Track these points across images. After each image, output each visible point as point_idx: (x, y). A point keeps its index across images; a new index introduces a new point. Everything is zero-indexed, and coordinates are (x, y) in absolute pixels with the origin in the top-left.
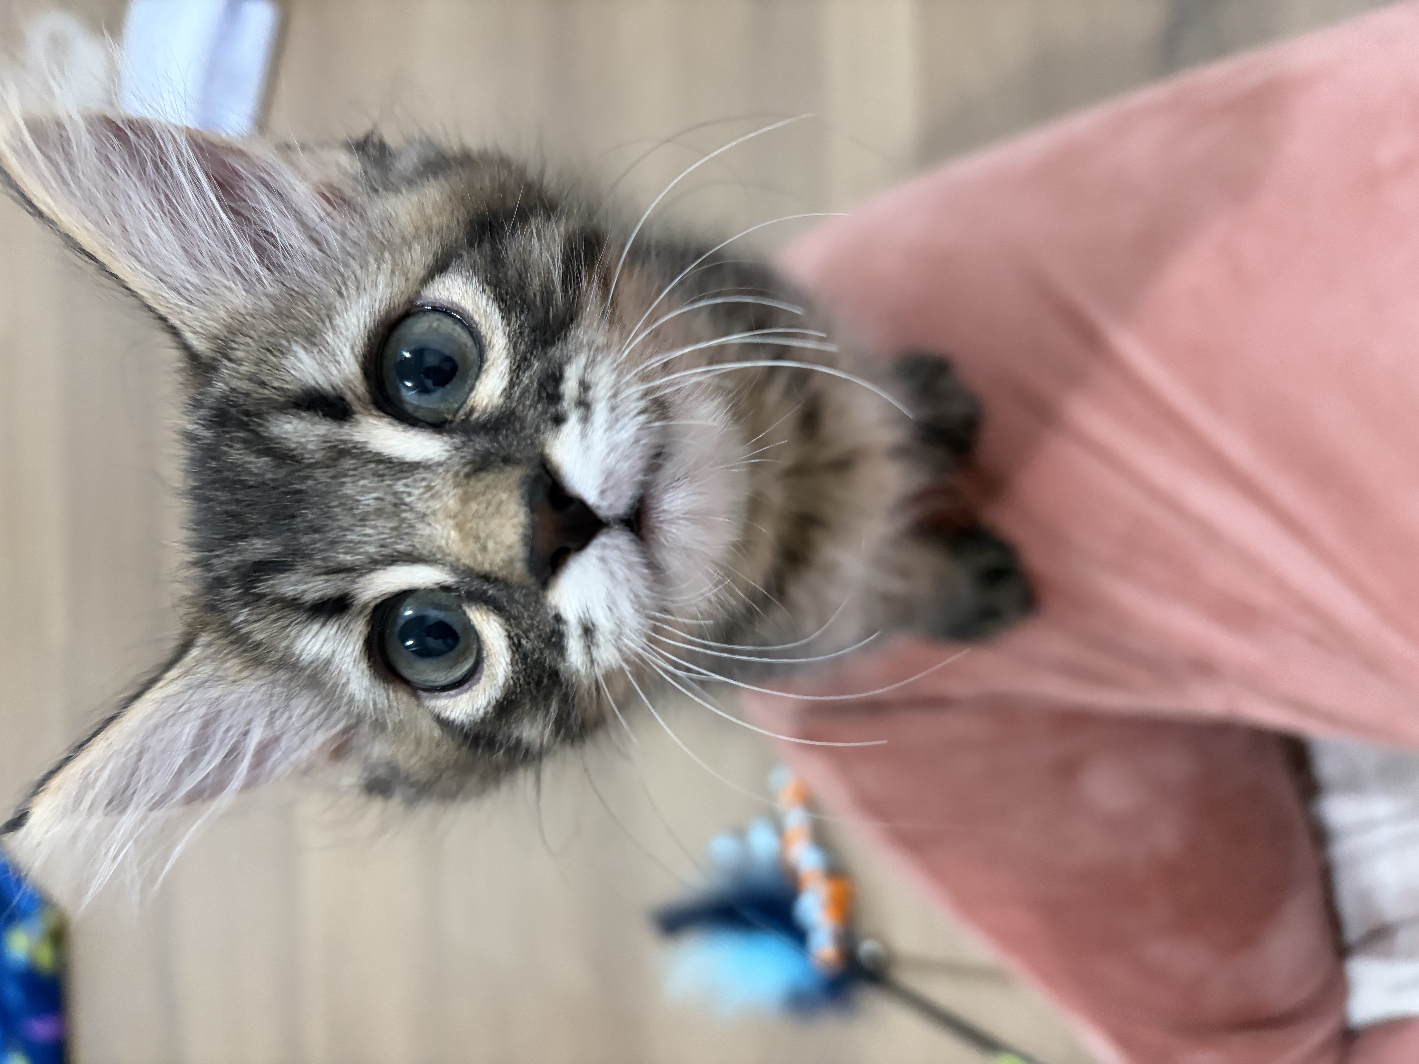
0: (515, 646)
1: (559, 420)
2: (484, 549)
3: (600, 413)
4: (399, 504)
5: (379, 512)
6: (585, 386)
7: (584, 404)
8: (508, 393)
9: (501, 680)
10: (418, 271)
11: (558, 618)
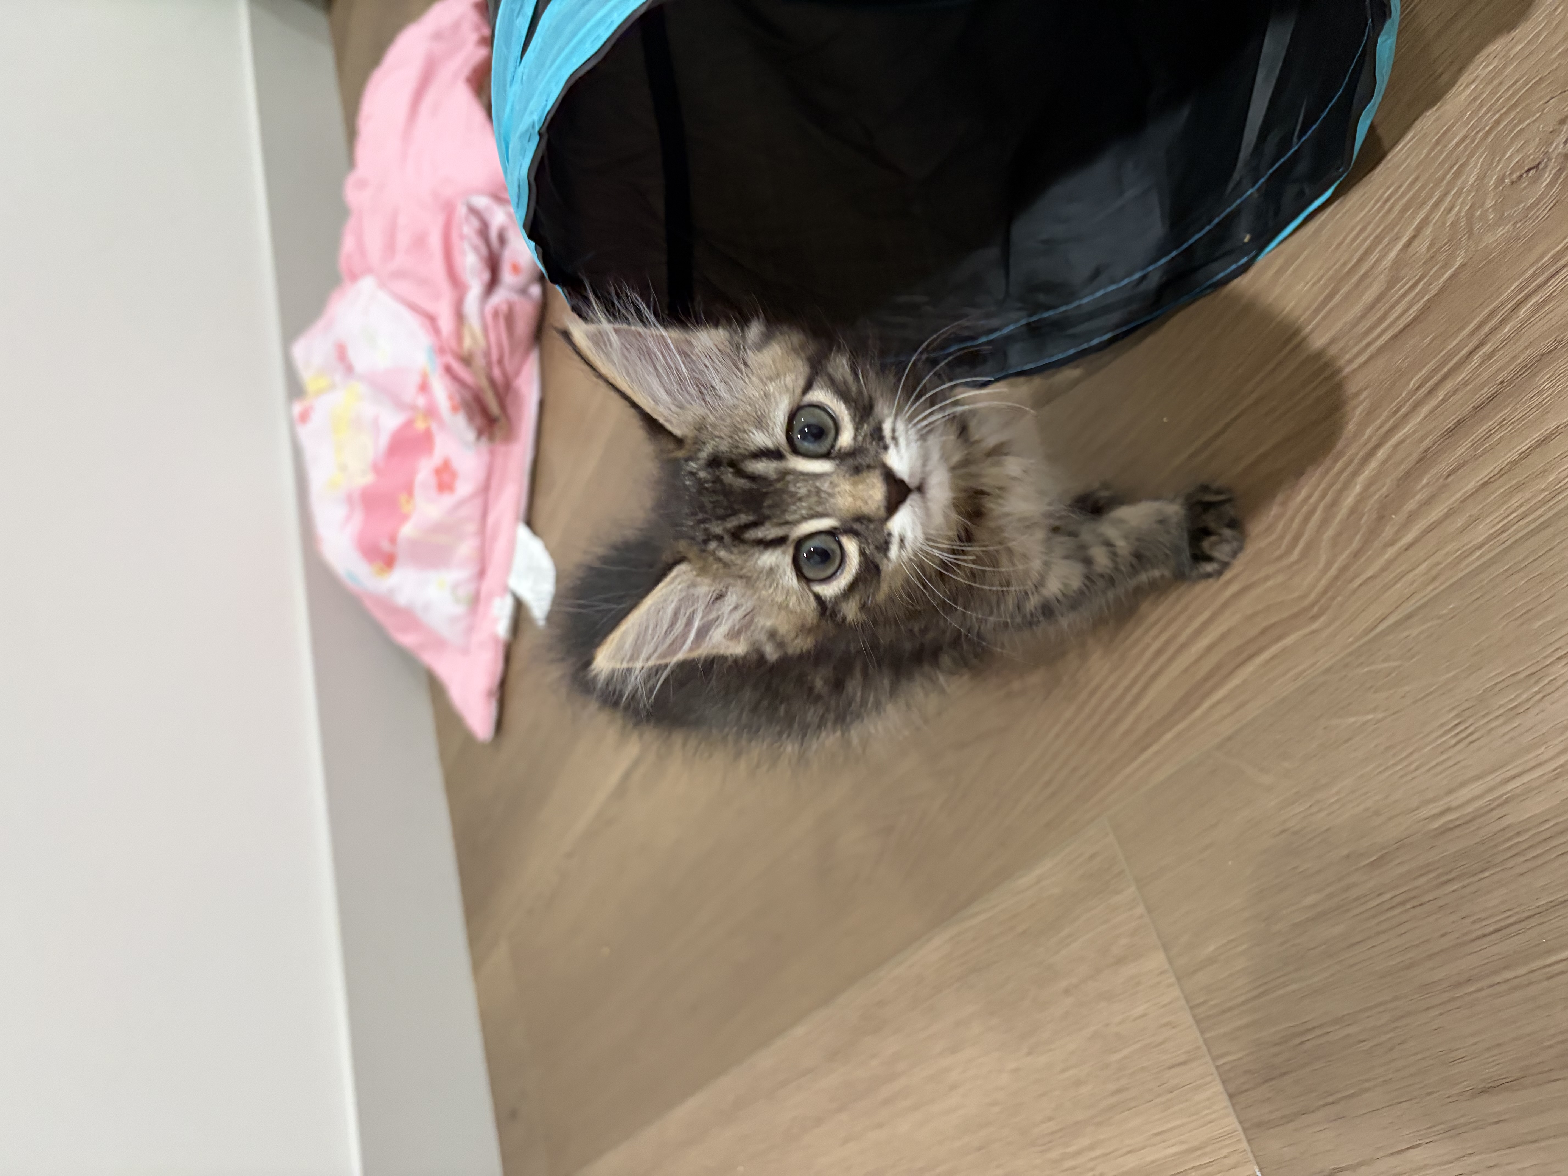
0: (862, 553)
1: (886, 448)
2: (866, 503)
3: (902, 441)
4: (818, 491)
5: (808, 495)
6: (894, 430)
7: (894, 438)
8: (855, 438)
9: (854, 571)
10: (799, 391)
11: (890, 534)
